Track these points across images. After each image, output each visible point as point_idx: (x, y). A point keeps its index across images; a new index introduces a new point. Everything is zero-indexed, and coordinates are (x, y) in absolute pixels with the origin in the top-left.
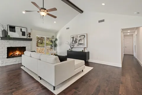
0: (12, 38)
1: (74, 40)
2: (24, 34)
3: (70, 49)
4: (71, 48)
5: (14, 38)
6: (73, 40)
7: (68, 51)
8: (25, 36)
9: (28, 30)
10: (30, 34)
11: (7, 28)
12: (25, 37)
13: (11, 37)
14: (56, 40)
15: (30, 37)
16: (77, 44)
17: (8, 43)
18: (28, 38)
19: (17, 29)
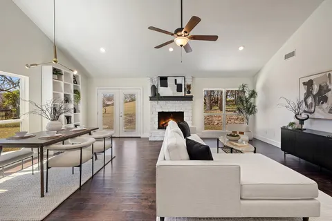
0: (162, 97)
1: (315, 93)
2: (179, 88)
3: (292, 124)
4: (298, 122)
5: (165, 97)
6: (309, 94)
7: (283, 129)
8: (181, 91)
9: (186, 80)
10: (189, 87)
11: (157, 82)
12: (182, 94)
13: (161, 95)
14: (253, 94)
15: (189, 92)
16: (325, 105)
17: (158, 106)
18: (187, 94)
19: (170, 81)
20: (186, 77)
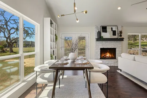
2: (114, 33)
9: (118, 28)
10: (121, 32)
11: (100, 29)
12: (116, 37)
13: (104, 37)
17: (100, 45)
18: (119, 37)
19: (109, 29)
20: (118, 27)
